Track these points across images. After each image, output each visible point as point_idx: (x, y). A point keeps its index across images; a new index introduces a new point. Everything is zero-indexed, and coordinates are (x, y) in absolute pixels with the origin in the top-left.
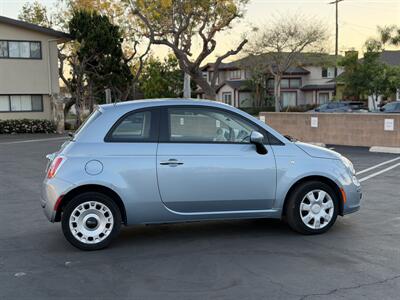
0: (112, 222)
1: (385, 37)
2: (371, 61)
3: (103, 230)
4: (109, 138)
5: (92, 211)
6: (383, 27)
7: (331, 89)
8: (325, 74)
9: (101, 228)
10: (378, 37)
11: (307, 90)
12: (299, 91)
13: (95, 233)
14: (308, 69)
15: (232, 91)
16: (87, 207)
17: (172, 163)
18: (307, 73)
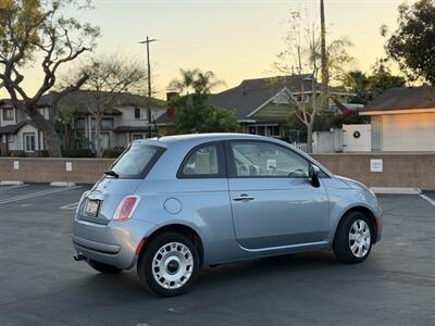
0: (192, 263)
1: (188, 81)
2: (200, 103)
3: (184, 273)
4: (181, 175)
5: (174, 254)
6: (186, 70)
7: (144, 131)
8: (137, 115)
9: (182, 271)
10: (181, 79)
11: (121, 131)
12: (111, 132)
13: (176, 277)
14: (121, 110)
15: (36, 131)
16: (168, 249)
17: (244, 198)
18: (120, 114)
